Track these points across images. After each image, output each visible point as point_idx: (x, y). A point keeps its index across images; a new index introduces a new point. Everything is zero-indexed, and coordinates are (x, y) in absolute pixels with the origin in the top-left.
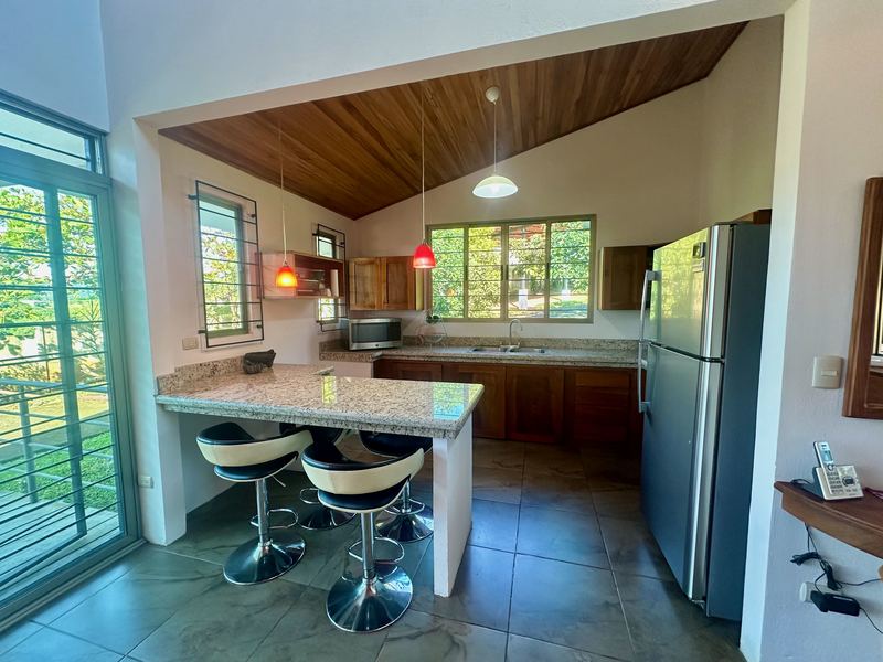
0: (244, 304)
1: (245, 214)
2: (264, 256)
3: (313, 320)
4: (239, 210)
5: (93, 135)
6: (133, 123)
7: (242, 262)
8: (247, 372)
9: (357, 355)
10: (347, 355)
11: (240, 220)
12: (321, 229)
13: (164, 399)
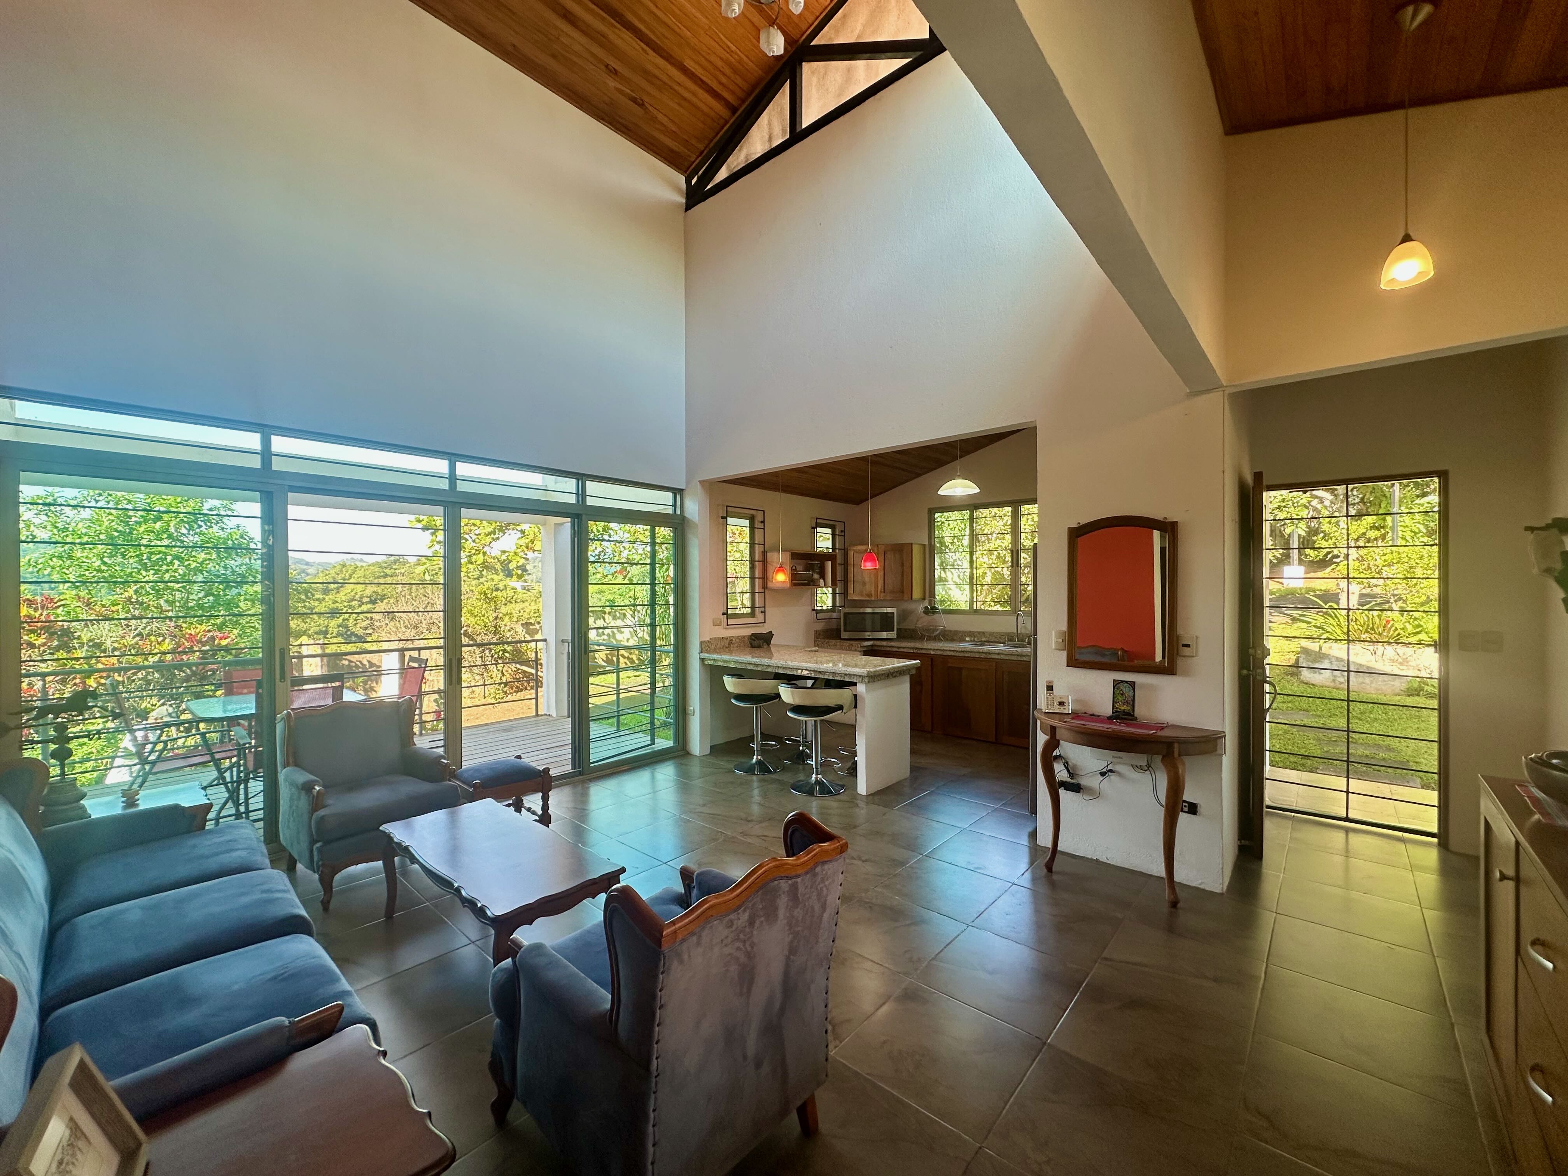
0: (753, 593)
1: (756, 522)
2: (769, 554)
3: (810, 609)
4: (752, 519)
5: (677, 492)
6: (698, 484)
7: (752, 561)
8: (752, 646)
9: (847, 643)
10: (838, 642)
11: (752, 528)
12: (819, 521)
13: (705, 655)
